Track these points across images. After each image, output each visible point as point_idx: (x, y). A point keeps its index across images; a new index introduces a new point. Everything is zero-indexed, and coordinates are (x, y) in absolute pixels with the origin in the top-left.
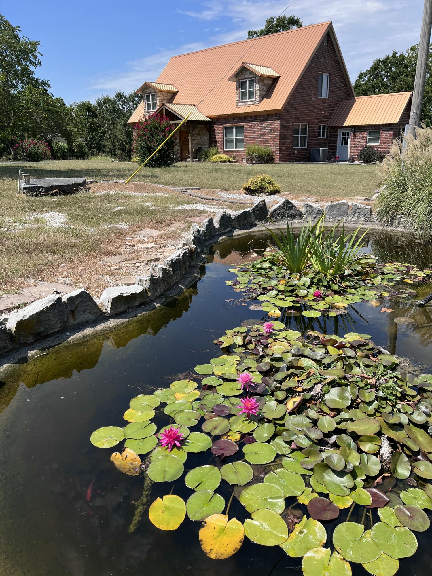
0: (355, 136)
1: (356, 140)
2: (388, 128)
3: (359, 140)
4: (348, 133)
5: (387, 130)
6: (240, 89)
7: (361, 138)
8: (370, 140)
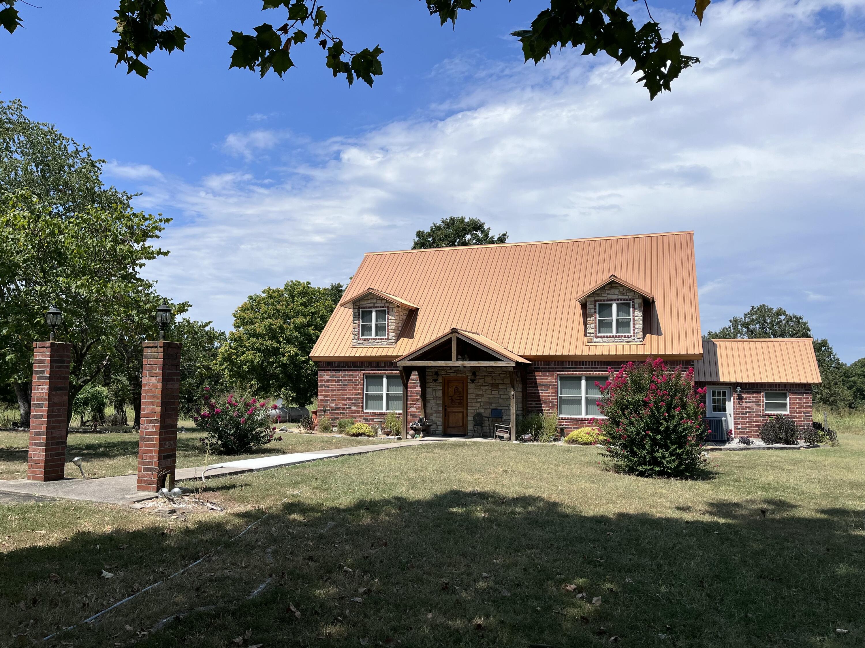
0: (740, 398)
1: (744, 404)
2: (803, 390)
3: (749, 404)
4: (724, 393)
5: (801, 393)
6: (597, 315)
7: (753, 402)
8: (769, 406)
